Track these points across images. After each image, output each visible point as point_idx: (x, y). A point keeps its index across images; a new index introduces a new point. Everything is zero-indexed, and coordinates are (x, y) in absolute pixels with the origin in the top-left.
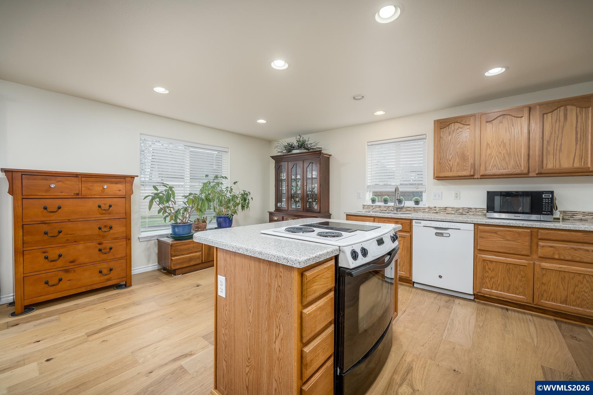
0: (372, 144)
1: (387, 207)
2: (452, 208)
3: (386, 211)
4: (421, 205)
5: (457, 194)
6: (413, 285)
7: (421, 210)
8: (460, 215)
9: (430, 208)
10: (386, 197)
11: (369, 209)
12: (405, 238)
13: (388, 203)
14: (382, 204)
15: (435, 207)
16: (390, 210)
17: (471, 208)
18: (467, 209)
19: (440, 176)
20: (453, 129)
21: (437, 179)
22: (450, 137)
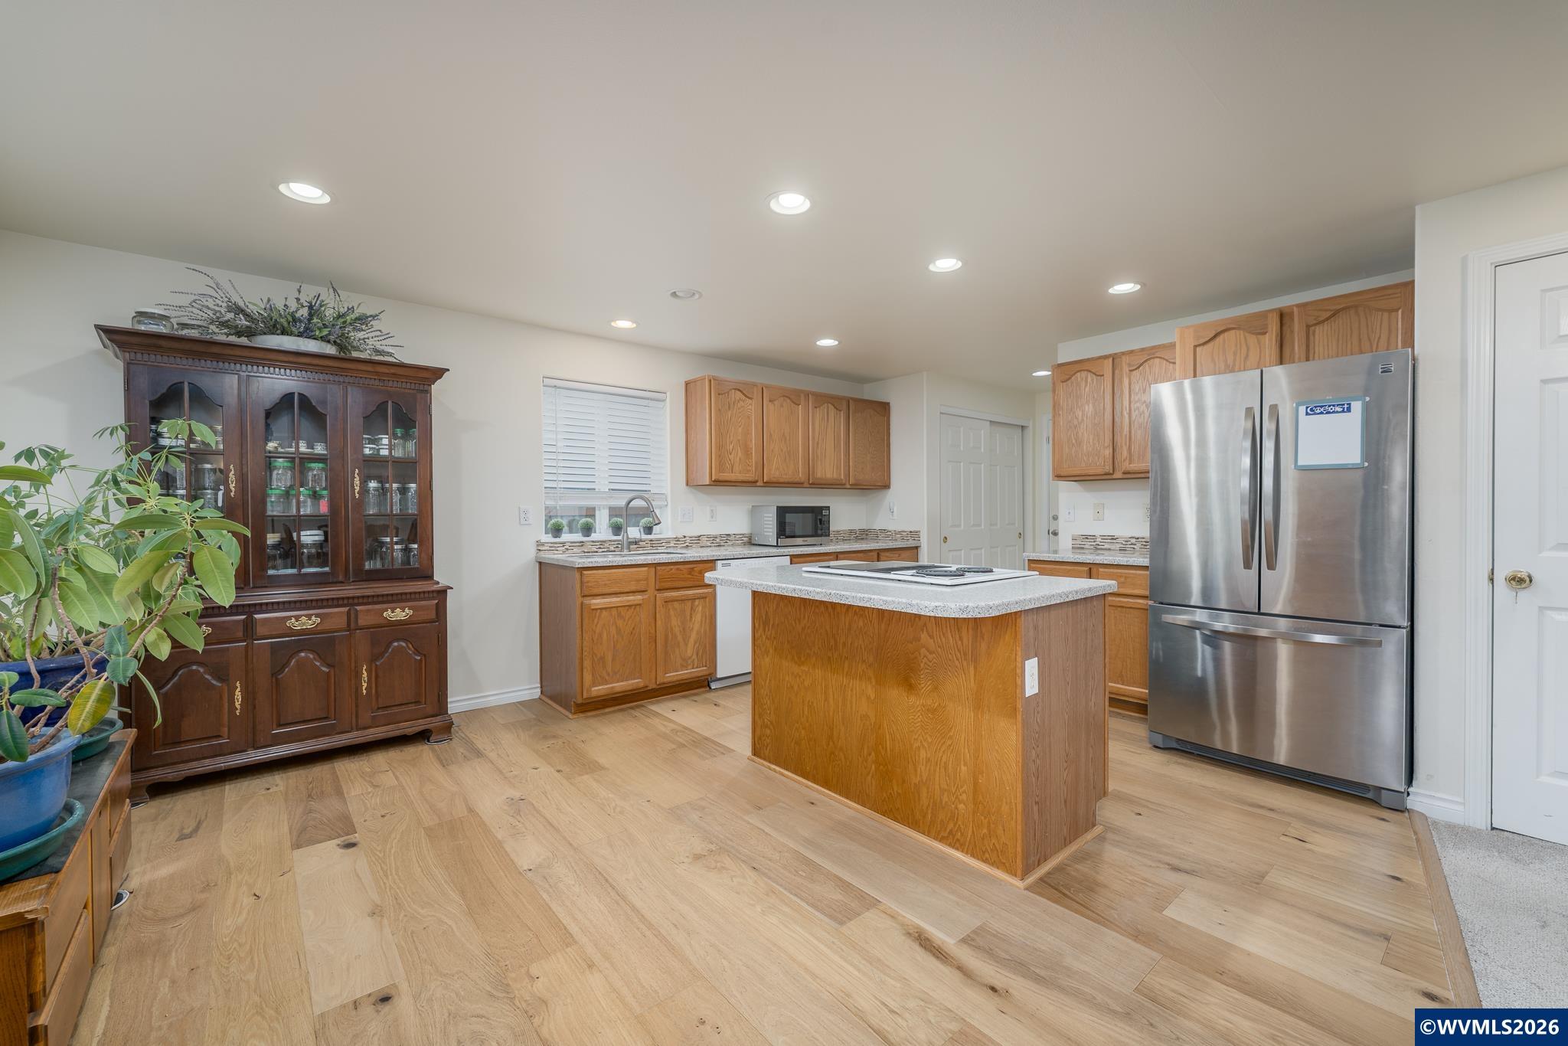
0: (555, 385)
1: (599, 543)
2: (708, 536)
3: (614, 551)
4: (659, 533)
5: (712, 511)
6: (710, 688)
7: (664, 544)
8: (717, 548)
9: (677, 539)
10: (584, 520)
11: (556, 552)
12: (706, 598)
13: (563, 535)
14: (578, 537)
15: (685, 537)
17: (729, 535)
18: (725, 536)
19: (721, 479)
20: (733, 399)
21: (712, 483)
22: (730, 413)
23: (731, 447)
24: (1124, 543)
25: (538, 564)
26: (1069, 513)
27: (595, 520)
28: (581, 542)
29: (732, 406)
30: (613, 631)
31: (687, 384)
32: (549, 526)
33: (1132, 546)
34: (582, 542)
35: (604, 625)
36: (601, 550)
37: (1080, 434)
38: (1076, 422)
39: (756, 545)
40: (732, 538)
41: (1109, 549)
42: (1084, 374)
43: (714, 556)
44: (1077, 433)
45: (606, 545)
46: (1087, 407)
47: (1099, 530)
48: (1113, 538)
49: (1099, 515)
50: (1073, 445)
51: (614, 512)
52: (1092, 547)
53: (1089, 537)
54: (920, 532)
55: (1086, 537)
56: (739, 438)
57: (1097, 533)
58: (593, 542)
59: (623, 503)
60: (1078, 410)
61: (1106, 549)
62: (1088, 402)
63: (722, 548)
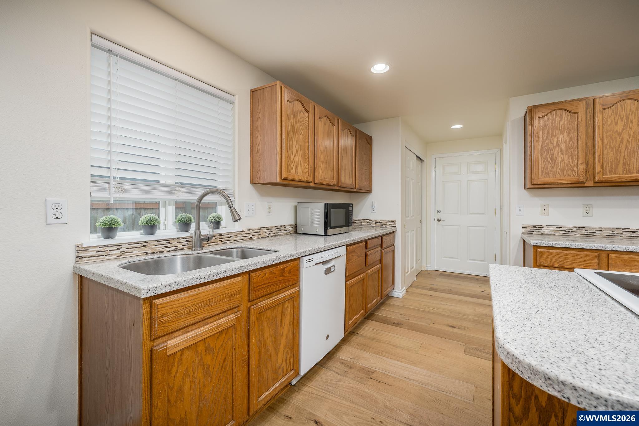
1: (165, 242)
2: (267, 228)
5: (270, 206)
7: (231, 238)
8: (273, 238)
9: (243, 232)
10: (145, 216)
11: (107, 257)
12: (293, 298)
14: (137, 236)
15: (249, 230)
16: (173, 249)
17: (281, 226)
18: (278, 227)
20: (297, 109)
21: (282, 182)
22: (294, 120)
23: (295, 150)
24: (567, 230)
25: (77, 278)
26: (520, 210)
27: (159, 215)
28: (142, 243)
29: (296, 115)
30: (199, 373)
31: (253, 92)
32: (98, 224)
33: (574, 233)
34: (145, 242)
35: (187, 370)
36: (167, 249)
37: (555, 155)
38: (551, 146)
39: (300, 234)
40: (283, 229)
41: (554, 235)
42: (559, 112)
43: (301, 253)
44: (553, 154)
45: (174, 243)
46: (561, 136)
47: (545, 221)
48: (557, 227)
49: (545, 211)
50: (549, 162)
51: (181, 207)
52: (540, 233)
53: (537, 226)
54: (396, 221)
55: (535, 226)
56: (301, 144)
57: (544, 223)
58: (158, 241)
59: (194, 198)
60: (553, 137)
61: (550, 235)
62: (562, 132)
63: (277, 237)
